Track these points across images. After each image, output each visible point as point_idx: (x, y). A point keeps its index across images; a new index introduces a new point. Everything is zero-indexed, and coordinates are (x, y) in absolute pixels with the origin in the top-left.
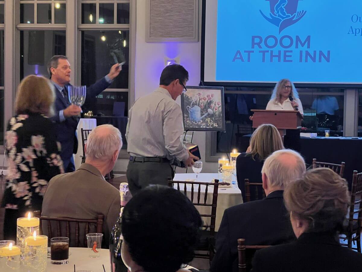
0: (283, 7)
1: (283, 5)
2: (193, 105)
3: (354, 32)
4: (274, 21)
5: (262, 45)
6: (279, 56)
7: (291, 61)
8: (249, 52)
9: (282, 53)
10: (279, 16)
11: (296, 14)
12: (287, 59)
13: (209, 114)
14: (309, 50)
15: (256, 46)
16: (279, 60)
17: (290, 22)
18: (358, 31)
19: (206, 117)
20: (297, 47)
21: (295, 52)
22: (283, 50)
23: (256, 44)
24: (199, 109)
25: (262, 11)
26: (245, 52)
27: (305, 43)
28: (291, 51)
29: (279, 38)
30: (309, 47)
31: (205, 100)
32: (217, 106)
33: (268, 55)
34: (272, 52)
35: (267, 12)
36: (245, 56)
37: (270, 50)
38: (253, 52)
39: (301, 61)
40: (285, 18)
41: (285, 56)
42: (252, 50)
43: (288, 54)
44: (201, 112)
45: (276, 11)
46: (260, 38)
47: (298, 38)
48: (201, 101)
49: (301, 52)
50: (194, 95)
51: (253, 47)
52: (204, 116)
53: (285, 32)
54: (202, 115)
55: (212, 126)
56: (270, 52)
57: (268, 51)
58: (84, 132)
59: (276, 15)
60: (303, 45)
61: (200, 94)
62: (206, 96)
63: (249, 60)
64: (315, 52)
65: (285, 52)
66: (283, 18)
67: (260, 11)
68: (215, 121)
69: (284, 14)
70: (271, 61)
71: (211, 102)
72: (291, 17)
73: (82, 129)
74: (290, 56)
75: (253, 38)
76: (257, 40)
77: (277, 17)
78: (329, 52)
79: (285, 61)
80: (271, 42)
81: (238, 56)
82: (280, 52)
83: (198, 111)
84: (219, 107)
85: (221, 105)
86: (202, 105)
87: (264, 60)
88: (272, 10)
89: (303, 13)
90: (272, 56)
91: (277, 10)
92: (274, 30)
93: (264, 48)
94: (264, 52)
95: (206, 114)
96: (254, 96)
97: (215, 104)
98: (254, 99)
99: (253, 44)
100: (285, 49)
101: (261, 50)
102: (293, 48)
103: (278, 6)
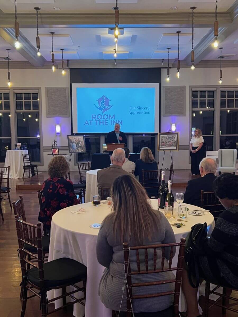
1: (104, 102)
2: (73, 143)
3: (131, 113)
4: (100, 109)
5: (96, 118)
6: (103, 122)
8: (91, 121)
9: (104, 121)
10: (102, 107)
11: (109, 106)
12: (106, 123)
13: (79, 146)
14: (114, 120)
16: (103, 124)
17: (106, 109)
18: (132, 113)
19: (78, 147)
20: (110, 119)
21: (109, 121)
22: (104, 120)
23: (94, 118)
24: (75, 144)
27: (113, 117)
28: (108, 121)
29: (102, 115)
30: (114, 119)
31: (77, 140)
32: (82, 143)
33: (98, 122)
35: (97, 105)
36: (89, 122)
37: (99, 120)
39: (111, 124)
41: (105, 123)
42: (92, 120)
43: (106, 122)
44: (76, 145)
45: (101, 105)
46: (95, 116)
47: (110, 116)
48: (76, 141)
49: (111, 121)
50: (73, 139)
51: (92, 119)
52: (77, 147)
53: (105, 113)
54: (76, 147)
55: (81, 151)
57: (98, 121)
58: (24, 156)
60: (112, 118)
61: (75, 138)
62: (77, 139)
63: (91, 124)
64: (117, 121)
65: (105, 121)
66: (104, 108)
67: (95, 105)
68: (82, 149)
69: (104, 106)
70: (100, 124)
71: (80, 141)
72: (107, 107)
73: (23, 154)
74: (107, 123)
76: (94, 116)
78: (122, 121)
79: (105, 124)
80: (99, 117)
81: (87, 123)
82: (103, 121)
83: (75, 145)
84: (83, 143)
85: (83, 142)
86: (76, 143)
87: (97, 124)
88: (99, 105)
89: (111, 106)
90: (100, 123)
92: (100, 112)
93: (97, 120)
94: (97, 121)
95: (78, 146)
96: (89, 138)
97: (81, 142)
98: (89, 140)
100: (105, 120)
101: (96, 120)
102: (108, 119)
103: (102, 103)
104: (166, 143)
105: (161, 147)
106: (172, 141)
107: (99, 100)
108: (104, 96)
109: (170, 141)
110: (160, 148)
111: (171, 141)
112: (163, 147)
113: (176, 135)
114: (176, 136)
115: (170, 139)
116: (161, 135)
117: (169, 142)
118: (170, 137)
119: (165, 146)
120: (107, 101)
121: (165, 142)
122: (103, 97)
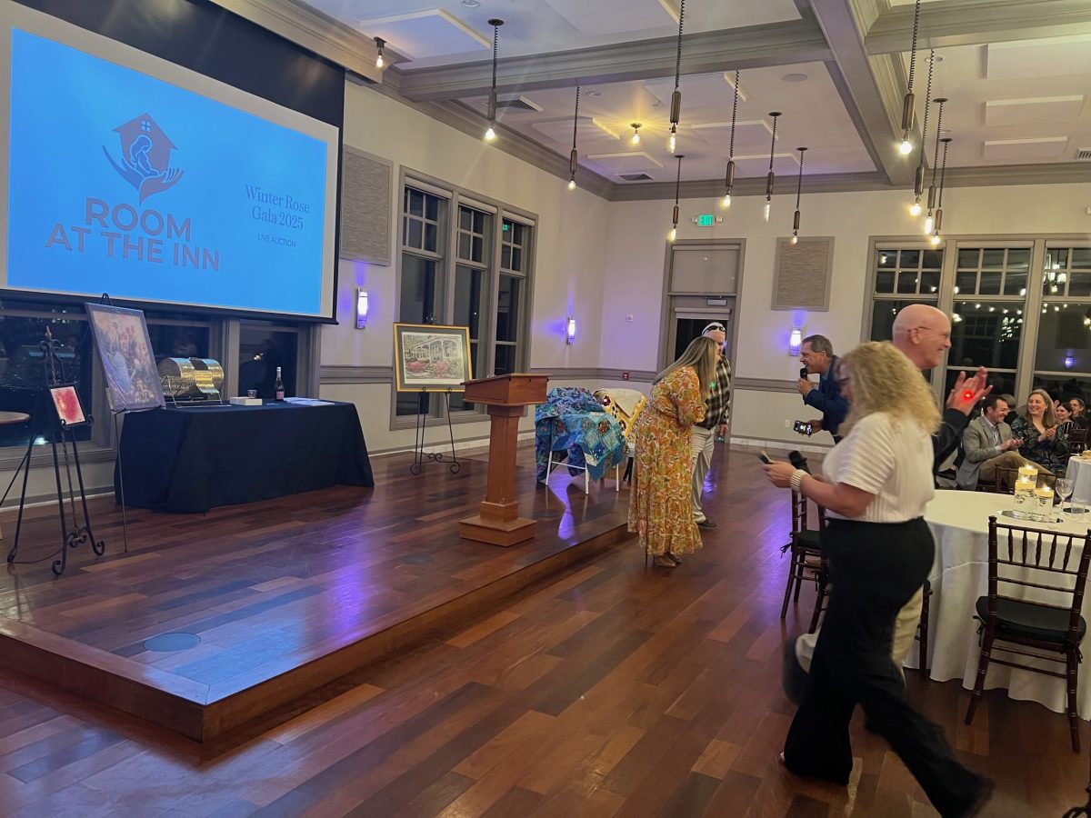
0: (144, 152)
1: (145, 149)
2: (115, 349)
4: (130, 177)
5: (108, 220)
6: (139, 249)
7: (161, 261)
8: (81, 232)
9: (146, 244)
10: (138, 167)
11: (168, 172)
12: (154, 255)
13: (138, 371)
14: (188, 244)
15: (95, 221)
16: (140, 257)
20: (169, 236)
21: (167, 244)
22: (146, 237)
23: (95, 216)
24: (123, 359)
25: (107, 148)
26: (74, 229)
27: (182, 229)
28: (161, 243)
29: (139, 212)
30: (188, 239)
31: (125, 339)
32: (143, 352)
33: (119, 243)
34: (127, 237)
35: (118, 156)
36: (73, 238)
37: (122, 232)
38: (89, 232)
39: (176, 264)
40: (149, 175)
41: (150, 250)
42: (88, 228)
43: (155, 246)
44: (127, 366)
45: (132, 159)
46: (104, 205)
47: (170, 217)
48: (121, 342)
49: (176, 246)
52: (133, 376)
53: (149, 203)
54: (130, 374)
56: (122, 236)
57: (119, 236)
59: (133, 166)
60: (179, 234)
61: (115, 325)
62: (125, 330)
63: (81, 250)
64: (197, 249)
65: (150, 242)
66: (146, 175)
67: (104, 148)
68: (150, 386)
69: (147, 167)
70: (125, 256)
71: (134, 344)
72: (159, 176)
74: (158, 251)
75: (91, 201)
76: (97, 209)
77: (135, 169)
78: (217, 253)
79: (150, 259)
80: (125, 217)
81: (59, 236)
82: (141, 240)
83: (122, 364)
84: (146, 355)
86: (125, 350)
87: (110, 254)
88: (126, 155)
89: (179, 174)
90: (127, 246)
91: (134, 156)
92: (130, 193)
93: (113, 229)
94: (112, 236)
95: (134, 372)
99: (91, 215)
100: (151, 237)
101: (105, 230)
102: (163, 236)
103: (136, 149)
104: (427, 362)
105: (407, 378)
106: (448, 355)
107: (127, 131)
108: (147, 117)
109: (438, 355)
110: (407, 381)
111: (445, 358)
112: (417, 375)
113: (460, 336)
114: (460, 340)
115: (440, 350)
116: (403, 333)
117: (438, 359)
118: (439, 343)
119: (425, 374)
120: (164, 145)
121: (423, 359)
122: (144, 123)
